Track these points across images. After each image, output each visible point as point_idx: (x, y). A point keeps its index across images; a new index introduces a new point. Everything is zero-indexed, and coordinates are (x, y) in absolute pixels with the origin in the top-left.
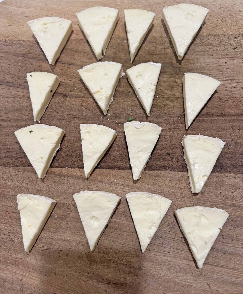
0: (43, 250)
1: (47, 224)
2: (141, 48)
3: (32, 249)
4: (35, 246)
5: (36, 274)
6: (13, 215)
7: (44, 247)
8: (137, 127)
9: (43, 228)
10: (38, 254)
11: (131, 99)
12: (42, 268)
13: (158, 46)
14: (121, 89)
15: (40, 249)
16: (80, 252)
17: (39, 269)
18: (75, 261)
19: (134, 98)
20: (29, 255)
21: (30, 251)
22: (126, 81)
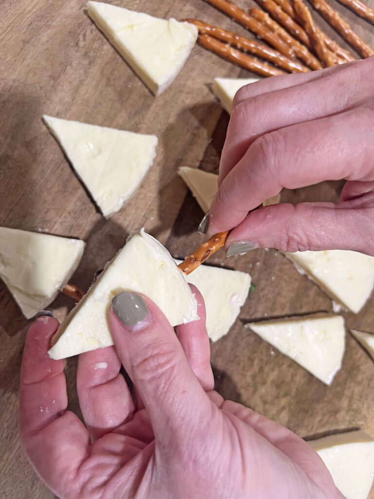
0: (79, 37)
1: (124, 64)
2: (367, 357)
3: (89, 17)
4: (93, 25)
5: (41, 8)
6: (165, 8)
7: (84, 40)
8: (235, 298)
9: (119, 52)
10: (76, 25)
11: (288, 305)
12: (47, 22)
13: (360, 388)
14: (312, 292)
15: (83, 33)
16: (49, 102)
17: (48, 15)
18: (35, 86)
19: (287, 311)
20: (80, 8)
21: (86, 12)
22: (322, 308)
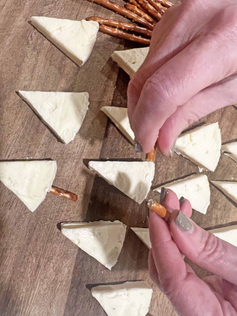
0: (28, 38)
1: (58, 50)
2: (222, 194)
3: (32, 25)
4: (35, 30)
5: (2, 23)
6: (75, 12)
7: (32, 40)
9: (55, 45)
10: (25, 31)
12: (7, 32)
13: (221, 212)
14: (186, 164)
15: (30, 35)
16: (18, 81)
17: (7, 28)
18: (8, 73)
19: (174, 177)
20: (26, 21)
21: (30, 22)
22: (193, 172)
